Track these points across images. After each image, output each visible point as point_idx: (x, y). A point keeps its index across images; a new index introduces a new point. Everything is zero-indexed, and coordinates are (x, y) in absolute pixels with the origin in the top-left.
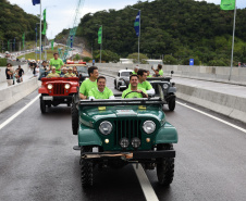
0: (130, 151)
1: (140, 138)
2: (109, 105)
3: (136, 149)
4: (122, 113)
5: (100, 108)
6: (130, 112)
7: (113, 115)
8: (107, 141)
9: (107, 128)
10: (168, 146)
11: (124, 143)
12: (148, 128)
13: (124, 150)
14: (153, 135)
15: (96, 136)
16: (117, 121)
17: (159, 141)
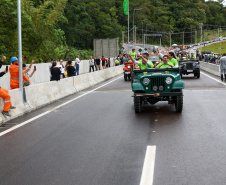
1: (164, 86)
3: (161, 91)
4: (155, 74)
5: (144, 73)
7: (150, 75)
8: (147, 88)
9: (147, 81)
10: (180, 90)
11: (155, 88)
13: (155, 92)
15: (142, 86)
17: (174, 88)
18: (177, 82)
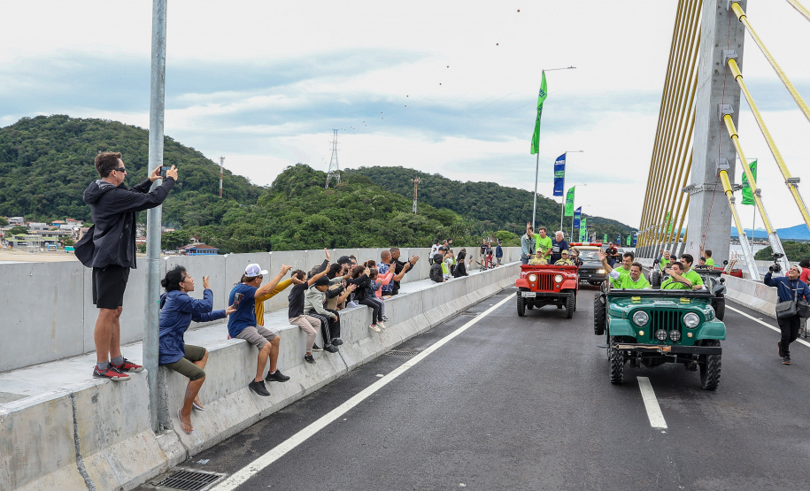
0: (669, 345)
1: (680, 331)
2: (644, 295)
3: (675, 342)
4: (658, 303)
5: (633, 298)
6: (669, 303)
7: (652, 305)
8: (642, 333)
9: (642, 318)
10: (716, 343)
11: (661, 334)
12: (691, 321)
13: (662, 342)
14: (696, 330)
15: (630, 327)
16: (653, 313)
17: (702, 336)
18: (707, 326)
